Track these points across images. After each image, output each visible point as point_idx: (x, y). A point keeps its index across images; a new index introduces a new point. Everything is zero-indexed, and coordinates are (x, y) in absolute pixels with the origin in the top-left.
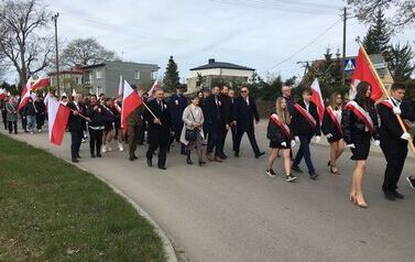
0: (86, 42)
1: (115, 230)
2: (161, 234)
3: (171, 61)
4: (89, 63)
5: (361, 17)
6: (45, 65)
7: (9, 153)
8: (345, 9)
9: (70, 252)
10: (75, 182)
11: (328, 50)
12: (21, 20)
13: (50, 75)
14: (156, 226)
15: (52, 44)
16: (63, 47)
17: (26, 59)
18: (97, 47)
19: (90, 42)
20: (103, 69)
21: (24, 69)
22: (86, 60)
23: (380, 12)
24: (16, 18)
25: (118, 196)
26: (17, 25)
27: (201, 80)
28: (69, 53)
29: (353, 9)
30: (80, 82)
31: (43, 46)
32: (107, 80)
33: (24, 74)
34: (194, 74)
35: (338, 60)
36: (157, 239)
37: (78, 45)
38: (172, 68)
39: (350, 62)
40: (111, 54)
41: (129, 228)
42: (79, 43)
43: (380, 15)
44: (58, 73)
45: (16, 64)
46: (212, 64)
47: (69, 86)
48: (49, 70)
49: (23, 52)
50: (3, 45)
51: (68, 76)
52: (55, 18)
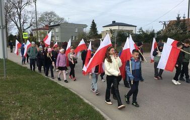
0: (50, 13)
3: (93, 22)
4: (52, 24)
6: (31, 25)
11: (179, 15)
12: (19, 2)
13: (33, 30)
15: (34, 15)
16: (39, 16)
17: (22, 22)
18: (55, 15)
19: (52, 14)
20: (59, 27)
21: (21, 27)
22: (50, 22)
24: (16, 1)
26: (17, 5)
28: (42, 19)
31: (30, 15)
32: (61, 32)
33: (21, 30)
35: (184, 20)
38: (94, 26)
40: (62, 19)
42: (47, 14)
44: (37, 29)
45: (17, 25)
46: (114, 24)
47: (43, 36)
48: (32, 27)
49: (20, 19)
50: (10, 15)
51: (42, 31)
52: (35, 1)
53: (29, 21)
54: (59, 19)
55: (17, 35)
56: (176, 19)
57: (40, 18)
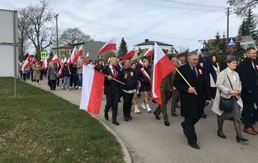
0: (74, 30)
1: (93, 138)
2: (120, 141)
4: (76, 42)
5: (238, 13)
6: (50, 43)
7: (31, 93)
9: (68, 150)
10: (69, 111)
11: (218, 34)
12: (38, 18)
13: (53, 49)
14: (117, 137)
15: (55, 32)
16: (61, 33)
17: (40, 40)
18: (79, 32)
19: (76, 30)
21: (39, 46)
22: (73, 40)
23: (250, 10)
24: (35, 17)
25: (94, 119)
26: (35, 21)
27: (141, 52)
28: (64, 36)
29: (233, 8)
30: (70, 53)
31: (50, 32)
33: (38, 49)
34: (137, 48)
35: (224, 40)
36: (118, 144)
37: (69, 32)
39: (232, 41)
41: (101, 137)
42: (70, 31)
43: (250, 12)
44: (58, 48)
45: (34, 43)
48: (52, 46)
49: (38, 36)
50: (27, 32)
51: (64, 50)
52: (56, 17)
53: (48, 39)
54: (84, 36)
56: (215, 38)
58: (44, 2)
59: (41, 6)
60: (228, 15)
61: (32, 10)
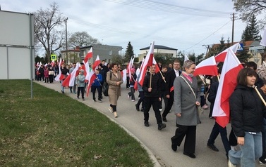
0: (82, 34)
3: (129, 44)
4: (83, 46)
5: (244, 19)
6: (60, 46)
8: (234, 14)
11: (222, 39)
12: (48, 21)
13: (62, 52)
15: (64, 35)
16: (69, 37)
17: (50, 43)
18: (87, 36)
19: (84, 34)
21: (49, 49)
22: (82, 44)
23: (253, 16)
24: (45, 20)
26: (46, 24)
28: (73, 40)
29: (238, 14)
30: (78, 56)
31: (59, 36)
32: (94, 55)
33: (49, 52)
35: (229, 44)
37: (77, 35)
38: (130, 48)
40: (95, 40)
42: (78, 34)
43: (254, 18)
44: (67, 51)
45: (44, 46)
47: (73, 58)
48: (62, 49)
49: (49, 39)
50: (37, 35)
51: (73, 53)
52: (66, 21)
53: (58, 42)
54: (92, 40)
55: (44, 57)
57: (71, 39)
58: (54, 7)
59: (51, 10)
60: (234, 20)
61: (42, 13)
